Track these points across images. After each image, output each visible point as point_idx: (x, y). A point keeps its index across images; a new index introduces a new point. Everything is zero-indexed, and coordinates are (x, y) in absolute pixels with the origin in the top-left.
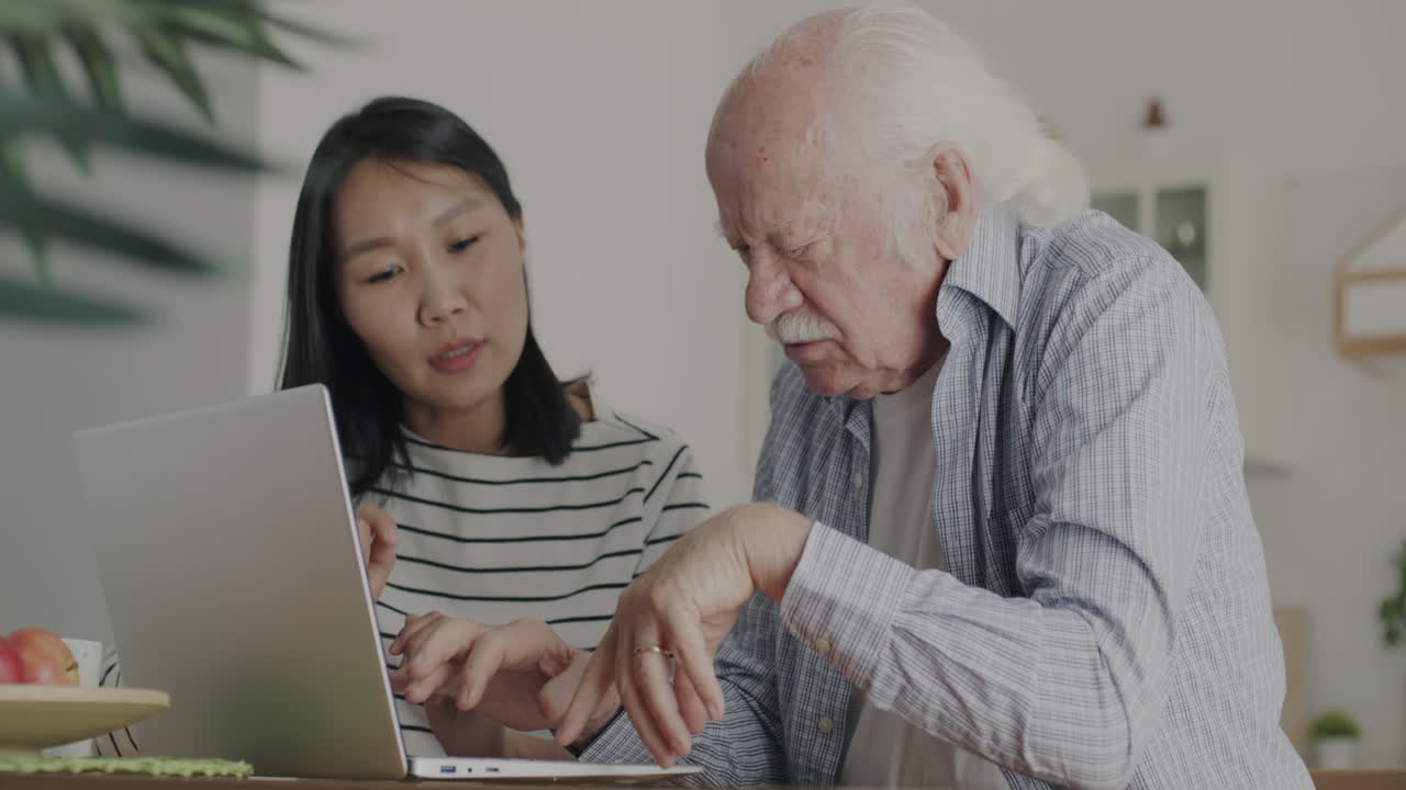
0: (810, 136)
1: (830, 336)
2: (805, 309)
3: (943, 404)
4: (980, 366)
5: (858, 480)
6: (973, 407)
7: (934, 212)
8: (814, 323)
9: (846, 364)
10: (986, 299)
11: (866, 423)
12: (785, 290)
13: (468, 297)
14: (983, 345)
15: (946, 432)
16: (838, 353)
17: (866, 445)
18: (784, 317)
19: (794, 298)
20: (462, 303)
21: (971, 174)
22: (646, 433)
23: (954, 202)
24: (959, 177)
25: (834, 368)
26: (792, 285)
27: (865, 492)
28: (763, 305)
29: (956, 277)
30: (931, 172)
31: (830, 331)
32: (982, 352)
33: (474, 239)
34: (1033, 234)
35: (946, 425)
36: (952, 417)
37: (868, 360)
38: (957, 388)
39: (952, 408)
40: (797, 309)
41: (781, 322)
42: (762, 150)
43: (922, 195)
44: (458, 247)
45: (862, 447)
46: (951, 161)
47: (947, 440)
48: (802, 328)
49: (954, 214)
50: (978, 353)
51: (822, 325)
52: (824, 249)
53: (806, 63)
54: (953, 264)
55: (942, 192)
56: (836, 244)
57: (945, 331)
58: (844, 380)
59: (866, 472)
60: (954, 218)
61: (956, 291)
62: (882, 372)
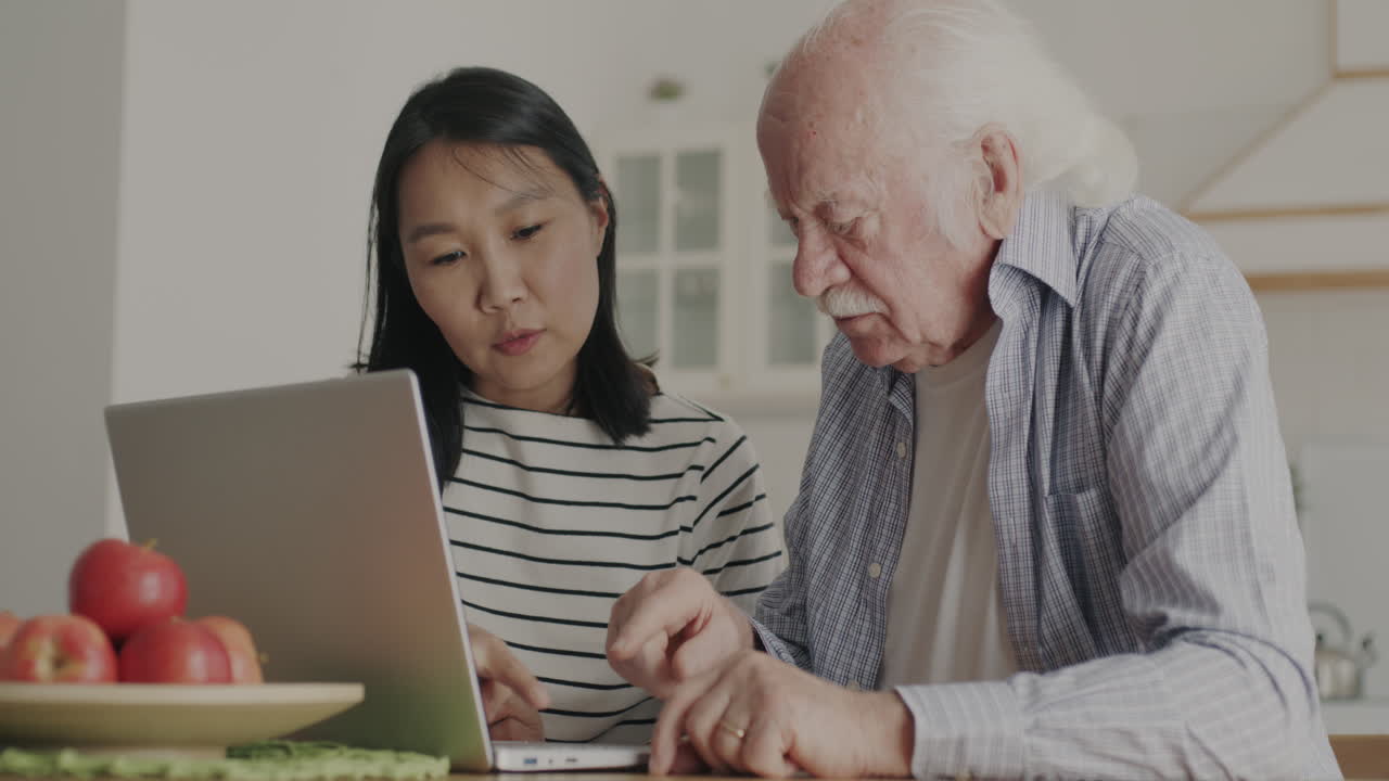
0: (859, 116)
1: (877, 310)
2: (852, 284)
3: (997, 383)
4: (1033, 345)
5: (901, 450)
6: (1026, 385)
7: (981, 193)
8: (862, 299)
9: (892, 339)
10: (1038, 275)
11: (908, 395)
12: (832, 265)
13: (530, 286)
14: (1036, 324)
15: (1001, 411)
16: (884, 327)
17: (909, 416)
18: (832, 291)
19: (842, 273)
20: (521, 292)
21: (1019, 154)
22: (709, 413)
23: (999, 182)
24: (1006, 159)
25: (879, 342)
26: (839, 261)
27: (907, 462)
28: (810, 280)
29: (1007, 256)
30: (978, 154)
31: (875, 306)
32: (1034, 331)
33: (538, 227)
34: (1090, 213)
35: (1000, 403)
36: (1006, 395)
37: (914, 335)
38: (1011, 367)
39: (1006, 387)
40: (845, 284)
41: (829, 296)
42: (811, 125)
43: (969, 175)
44: (523, 234)
45: (905, 419)
46: (999, 142)
47: (1002, 418)
48: (850, 303)
49: (1000, 195)
50: (1031, 331)
51: (869, 300)
52: (870, 228)
53: (857, 43)
54: (1004, 243)
55: (988, 173)
56: (882, 222)
57: (998, 309)
58: (890, 354)
59: (909, 442)
60: (1000, 198)
61: (1007, 270)
62: (927, 346)
